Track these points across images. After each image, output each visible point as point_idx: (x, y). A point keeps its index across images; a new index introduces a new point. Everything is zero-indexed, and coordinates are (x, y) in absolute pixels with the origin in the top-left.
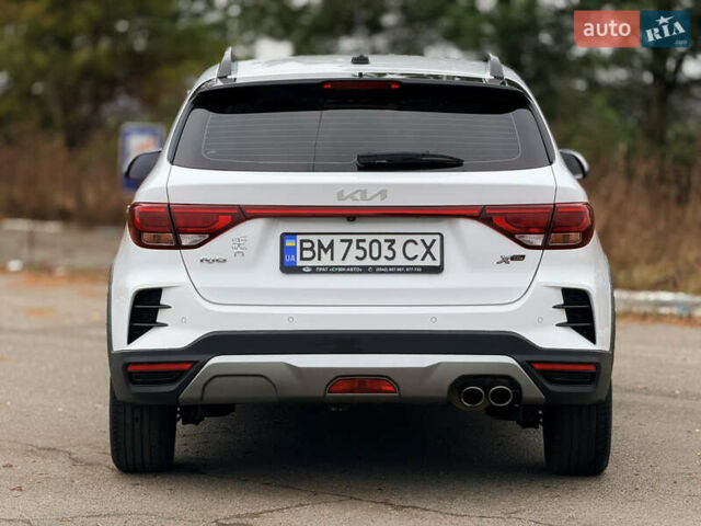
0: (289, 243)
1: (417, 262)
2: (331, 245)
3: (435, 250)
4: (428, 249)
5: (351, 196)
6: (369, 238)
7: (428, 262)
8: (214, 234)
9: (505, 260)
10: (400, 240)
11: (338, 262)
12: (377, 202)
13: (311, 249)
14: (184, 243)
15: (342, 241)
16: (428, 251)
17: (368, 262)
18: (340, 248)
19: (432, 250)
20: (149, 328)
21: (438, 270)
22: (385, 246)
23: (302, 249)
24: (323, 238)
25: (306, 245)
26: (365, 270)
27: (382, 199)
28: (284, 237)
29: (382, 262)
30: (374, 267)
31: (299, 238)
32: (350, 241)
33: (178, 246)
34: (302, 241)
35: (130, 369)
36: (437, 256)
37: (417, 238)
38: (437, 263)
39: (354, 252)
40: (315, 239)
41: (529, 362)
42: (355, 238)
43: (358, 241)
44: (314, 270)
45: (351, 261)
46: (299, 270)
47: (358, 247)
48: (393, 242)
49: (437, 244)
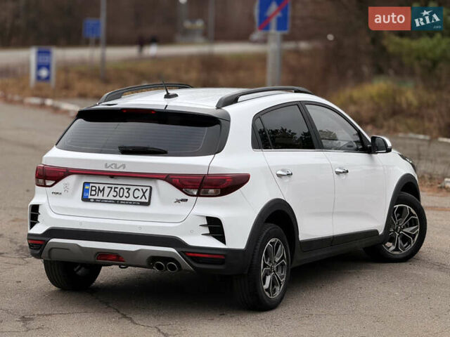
0: (87, 187)
1: (138, 200)
2: (103, 189)
3: (147, 194)
4: (144, 193)
5: (111, 166)
6: (120, 187)
7: (143, 200)
8: (57, 181)
9: (178, 201)
10: (133, 188)
11: (105, 198)
12: (121, 170)
13: (95, 190)
14: (47, 184)
15: (108, 187)
16: (144, 195)
17: (118, 198)
18: (107, 190)
20: (36, 223)
21: (147, 204)
22: (126, 191)
23: (92, 190)
24: (100, 186)
25: (94, 188)
26: (116, 202)
28: (85, 184)
29: (124, 199)
30: (120, 201)
31: (91, 185)
32: (111, 188)
33: (45, 186)
34: (92, 187)
36: (147, 197)
37: (140, 188)
38: (147, 201)
39: (113, 193)
40: (97, 186)
41: (183, 252)
42: (113, 186)
43: (115, 188)
44: (95, 201)
45: (111, 197)
46: (89, 200)
47: (115, 191)
48: (129, 189)
49: (148, 191)
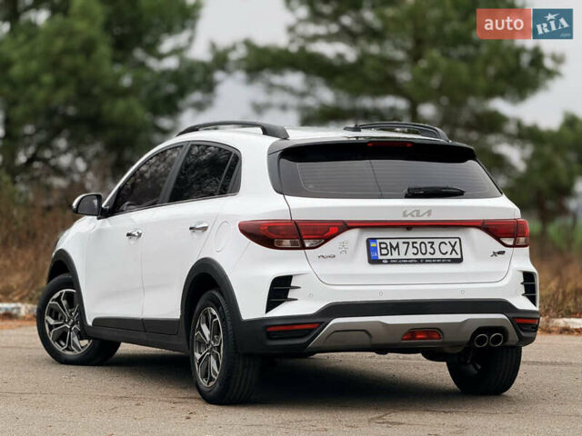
0: (373, 245)
1: (448, 256)
2: (398, 245)
3: (457, 248)
4: (453, 247)
5: (411, 214)
6: (419, 241)
7: (454, 256)
8: (327, 240)
9: (495, 254)
10: (437, 242)
11: (402, 256)
12: (425, 218)
13: (386, 248)
14: (307, 245)
15: (404, 243)
16: (453, 249)
17: (420, 256)
18: (403, 247)
19: (455, 248)
20: (281, 303)
21: (459, 261)
22: (428, 246)
23: (381, 248)
24: (392, 241)
25: (383, 246)
26: (419, 261)
27: (429, 215)
28: (369, 241)
29: (428, 256)
30: (424, 259)
31: (378, 241)
32: (408, 243)
33: (303, 247)
34: (380, 244)
35: (269, 330)
36: (459, 252)
37: (446, 241)
38: (459, 256)
39: (411, 250)
40: (388, 241)
41: (514, 318)
42: (411, 241)
43: (413, 243)
44: (389, 262)
45: (410, 256)
46: (380, 262)
47: (413, 247)
48: (433, 243)
49: (458, 244)
